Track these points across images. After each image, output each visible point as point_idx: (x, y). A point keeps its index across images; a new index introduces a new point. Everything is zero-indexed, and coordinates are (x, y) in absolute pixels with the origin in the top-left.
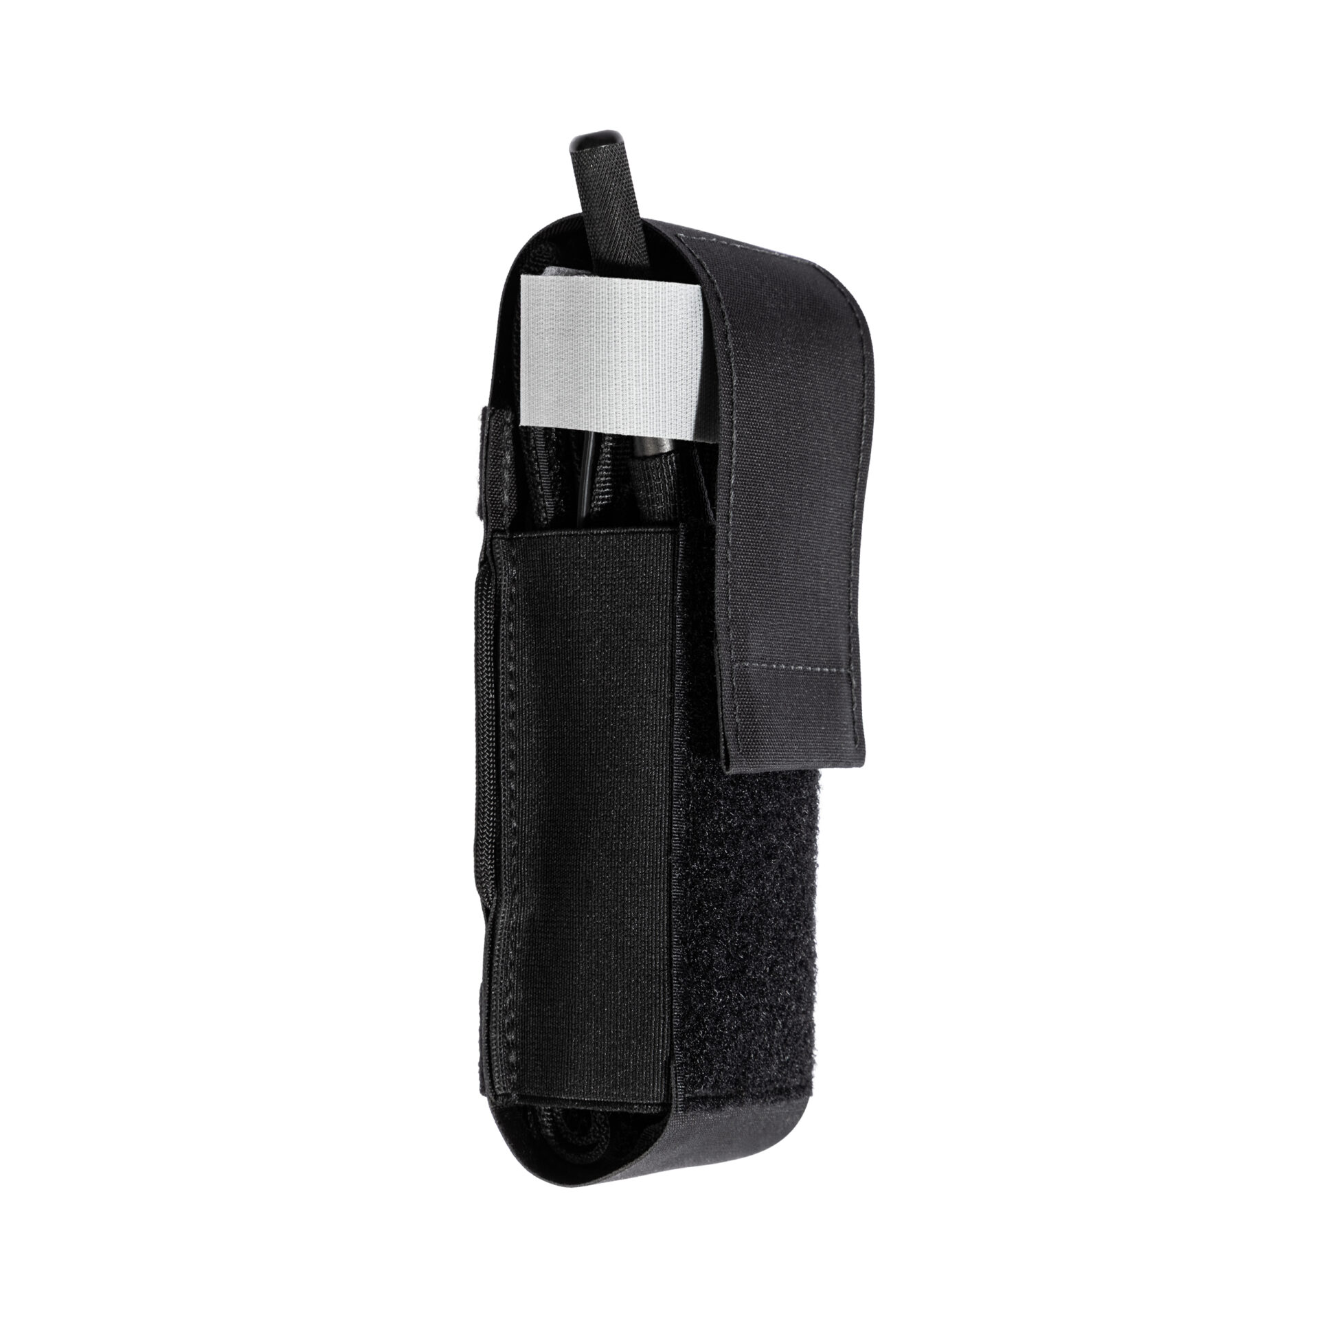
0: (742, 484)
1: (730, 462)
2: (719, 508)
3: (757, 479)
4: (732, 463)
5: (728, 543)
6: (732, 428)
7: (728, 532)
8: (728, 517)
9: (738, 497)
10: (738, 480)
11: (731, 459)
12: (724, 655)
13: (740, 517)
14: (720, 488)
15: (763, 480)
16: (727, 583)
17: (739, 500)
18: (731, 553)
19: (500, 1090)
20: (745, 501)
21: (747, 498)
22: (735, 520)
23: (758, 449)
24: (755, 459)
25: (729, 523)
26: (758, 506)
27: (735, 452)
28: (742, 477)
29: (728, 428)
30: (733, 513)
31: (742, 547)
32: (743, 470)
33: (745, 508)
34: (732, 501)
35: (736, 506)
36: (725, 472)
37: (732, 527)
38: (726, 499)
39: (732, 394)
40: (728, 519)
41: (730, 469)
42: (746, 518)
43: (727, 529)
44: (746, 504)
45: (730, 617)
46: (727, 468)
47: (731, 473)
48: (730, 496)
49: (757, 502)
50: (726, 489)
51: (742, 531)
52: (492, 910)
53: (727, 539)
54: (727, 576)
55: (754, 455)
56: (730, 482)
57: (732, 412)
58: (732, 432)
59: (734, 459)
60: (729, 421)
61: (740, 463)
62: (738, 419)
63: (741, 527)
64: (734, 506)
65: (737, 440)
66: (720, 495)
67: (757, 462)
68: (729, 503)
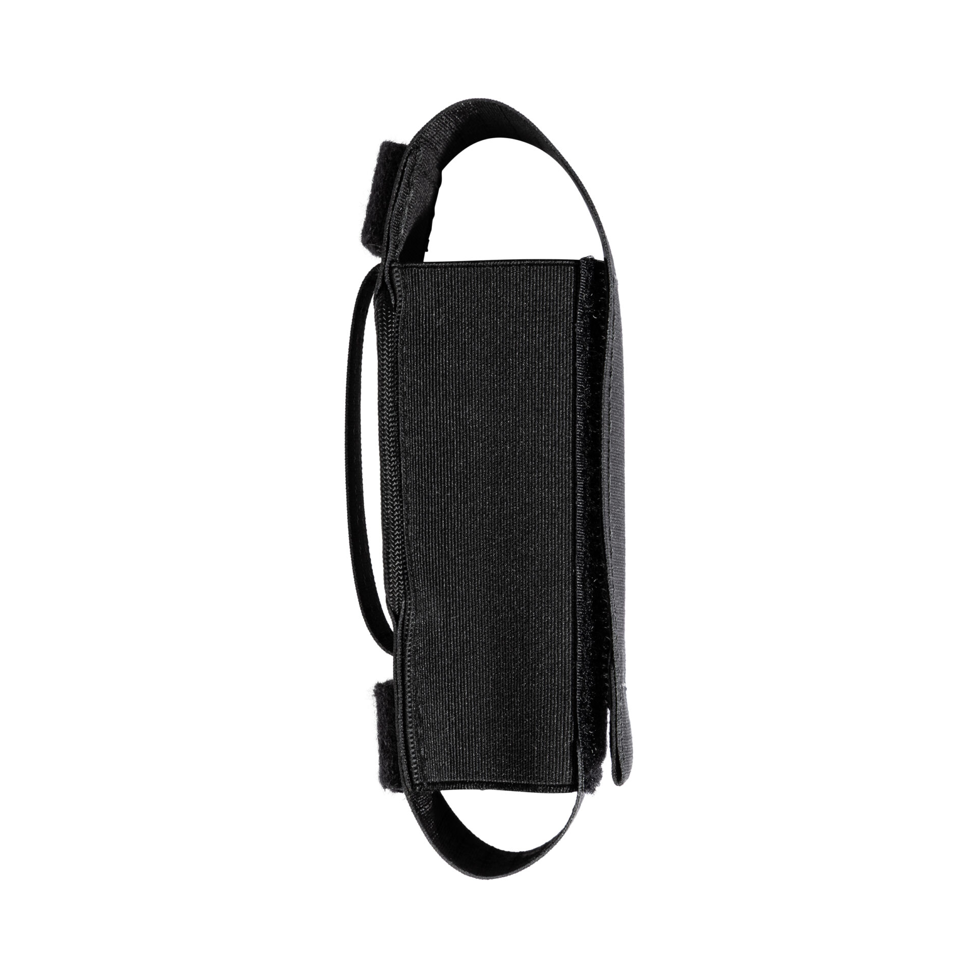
19: (417, 780)
52: (402, 613)
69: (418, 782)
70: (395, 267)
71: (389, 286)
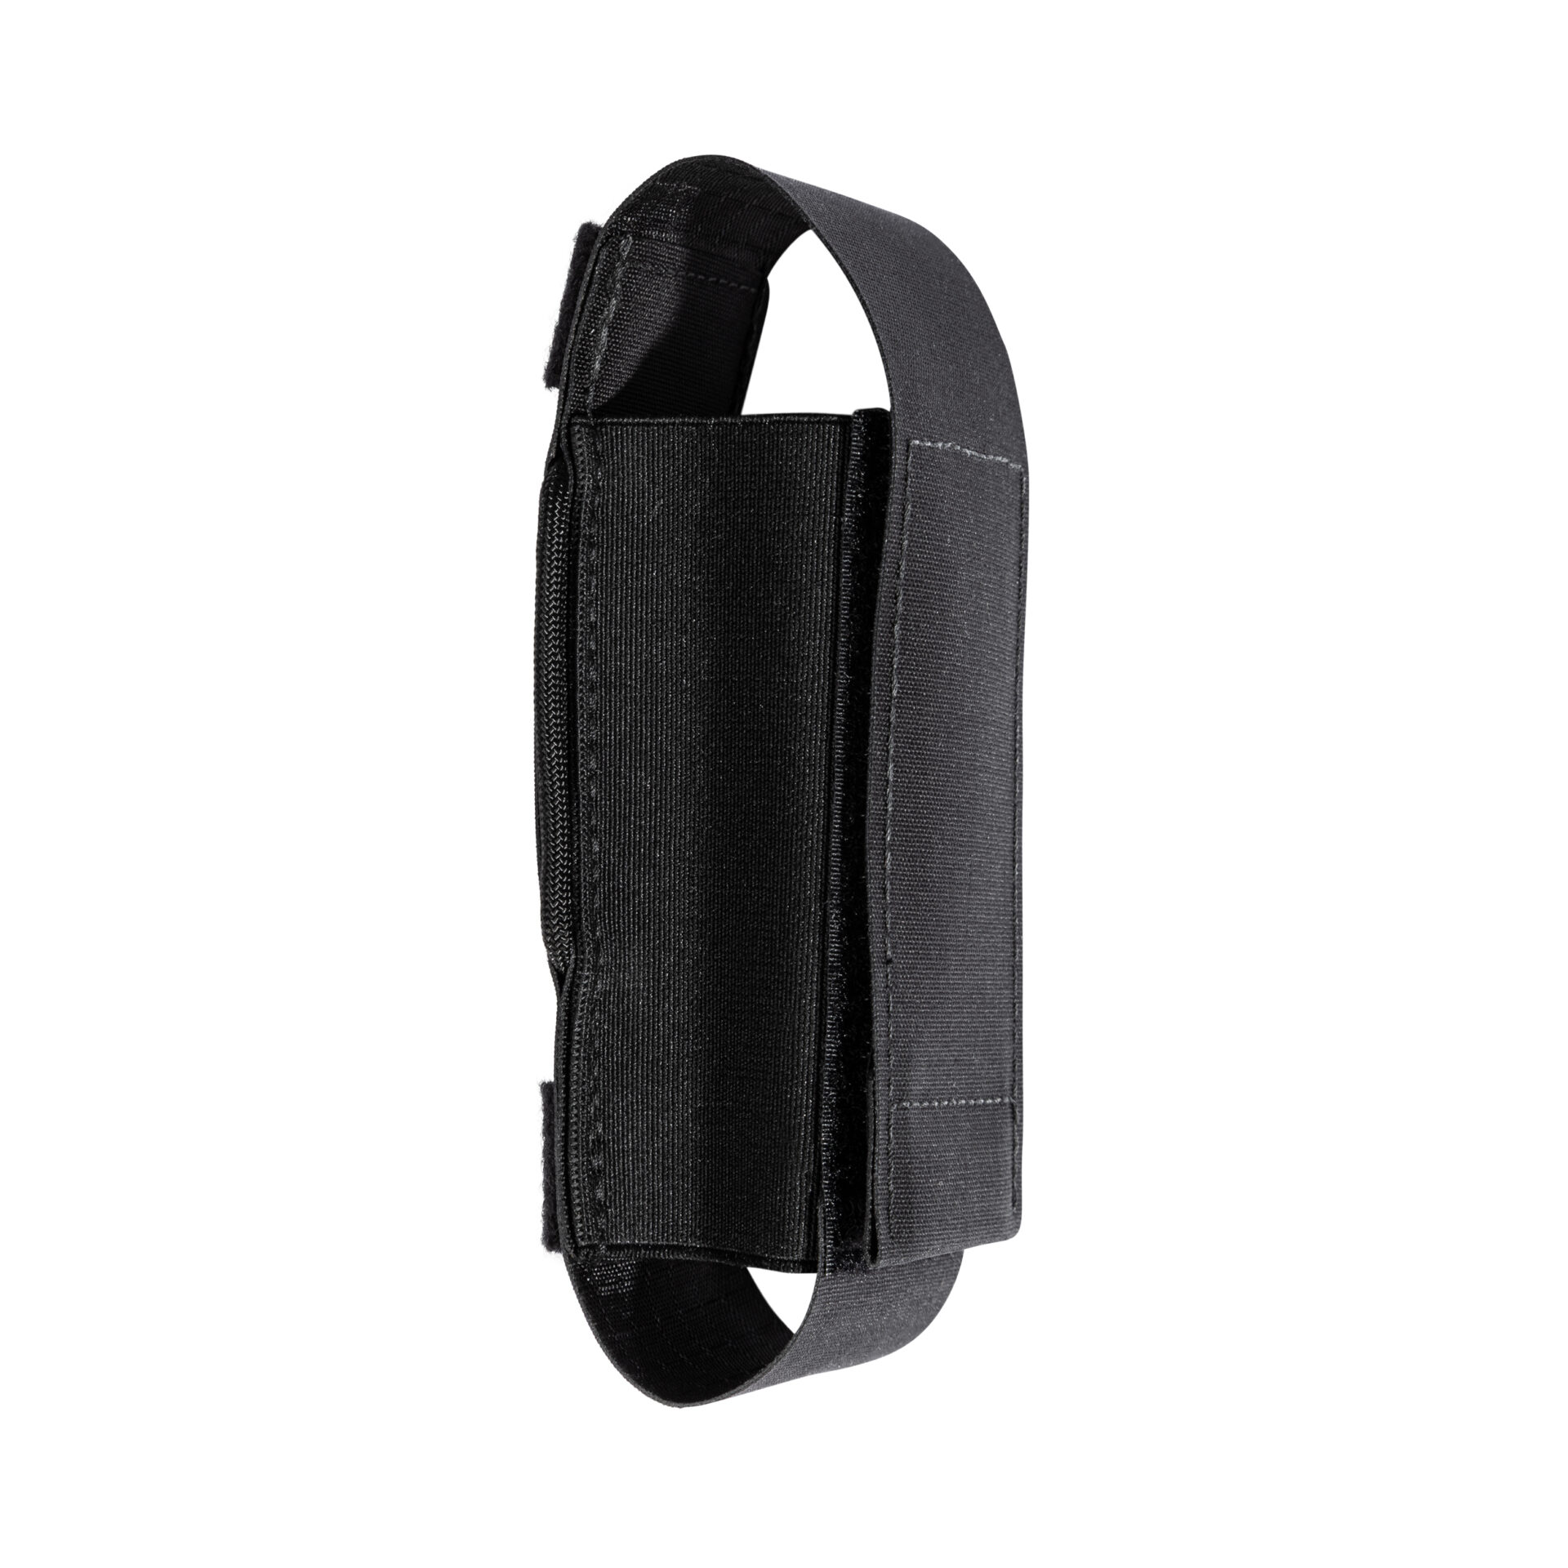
0: (902, 840)
1: (884, 810)
2: (871, 878)
3: (922, 832)
4: (886, 810)
5: (886, 927)
6: (887, 760)
7: (885, 913)
8: (884, 890)
9: (897, 860)
10: (897, 836)
11: (886, 805)
12: (882, 1093)
13: (900, 889)
14: (871, 848)
15: (930, 833)
16: (887, 986)
17: (899, 865)
18: (891, 943)
19: (582, 1240)
20: (907, 866)
21: (909, 861)
22: (894, 894)
23: (923, 788)
24: (920, 803)
25: (885, 898)
26: (924, 871)
27: (891, 795)
28: (902, 831)
29: (882, 760)
30: (891, 884)
31: (904, 934)
32: (902, 821)
33: (906, 876)
34: (888, 867)
35: (895, 874)
36: (877, 824)
37: (890, 904)
38: (880, 864)
39: (889, 711)
40: (885, 893)
41: (884, 820)
42: (908, 889)
43: (883, 908)
44: (908, 870)
45: (891, 1036)
46: (879, 819)
47: (885, 825)
48: (885, 859)
49: (922, 867)
50: (879, 849)
51: (903, 909)
52: (569, 974)
53: (885, 923)
54: (887, 976)
55: (919, 798)
56: (884, 839)
57: (888, 737)
58: (887, 767)
59: (890, 805)
60: (883, 750)
61: (899, 811)
62: (897, 746)
63: (902, 904)
64: (891, 874)
65: (894, 777)
66: (870, 858)
67: (922, 808)
68: (885, 869)
69: (583, 1244)
70: (576, 424)
71: (566, 454)
